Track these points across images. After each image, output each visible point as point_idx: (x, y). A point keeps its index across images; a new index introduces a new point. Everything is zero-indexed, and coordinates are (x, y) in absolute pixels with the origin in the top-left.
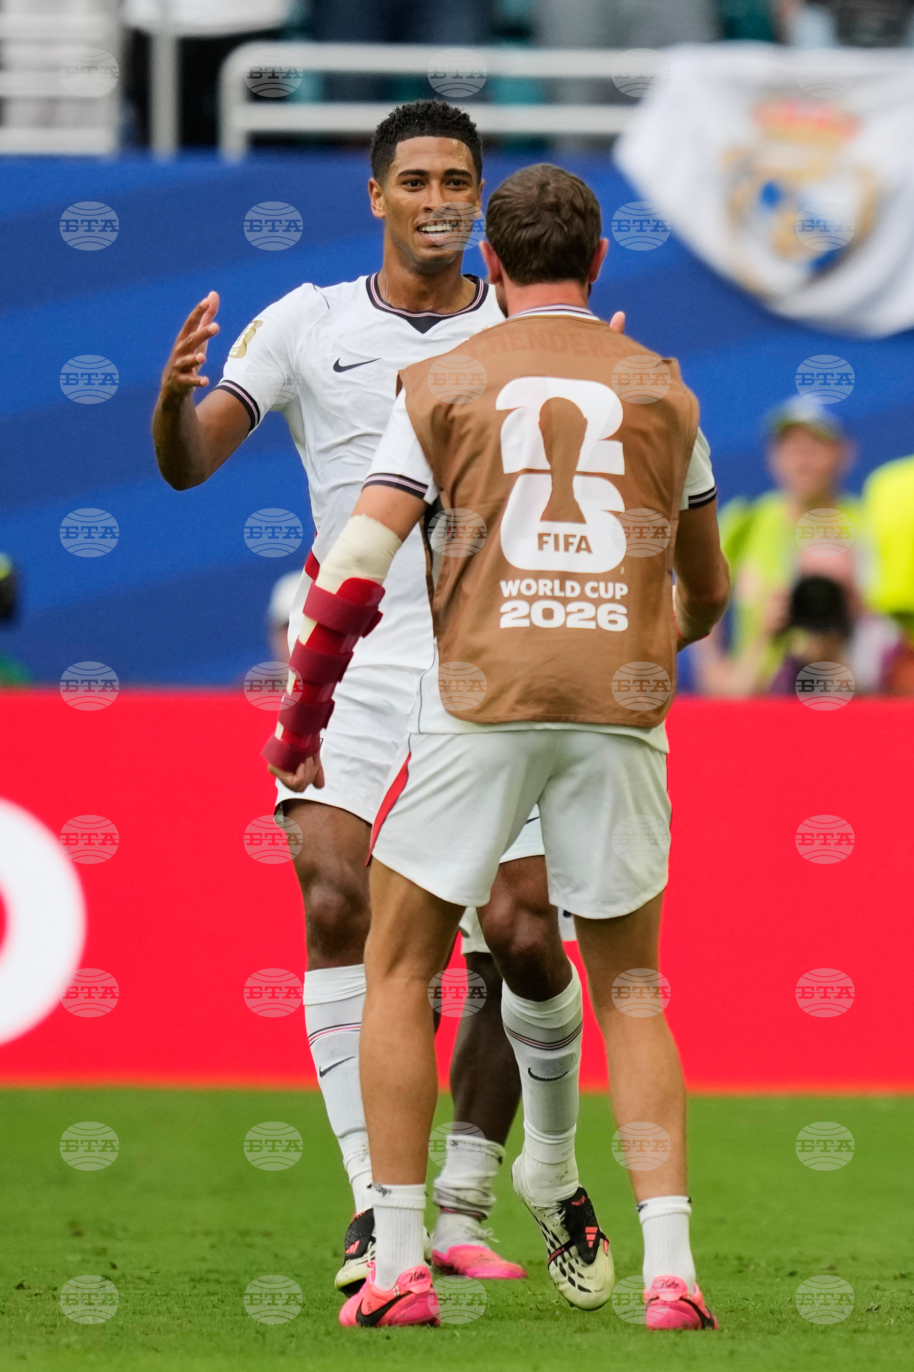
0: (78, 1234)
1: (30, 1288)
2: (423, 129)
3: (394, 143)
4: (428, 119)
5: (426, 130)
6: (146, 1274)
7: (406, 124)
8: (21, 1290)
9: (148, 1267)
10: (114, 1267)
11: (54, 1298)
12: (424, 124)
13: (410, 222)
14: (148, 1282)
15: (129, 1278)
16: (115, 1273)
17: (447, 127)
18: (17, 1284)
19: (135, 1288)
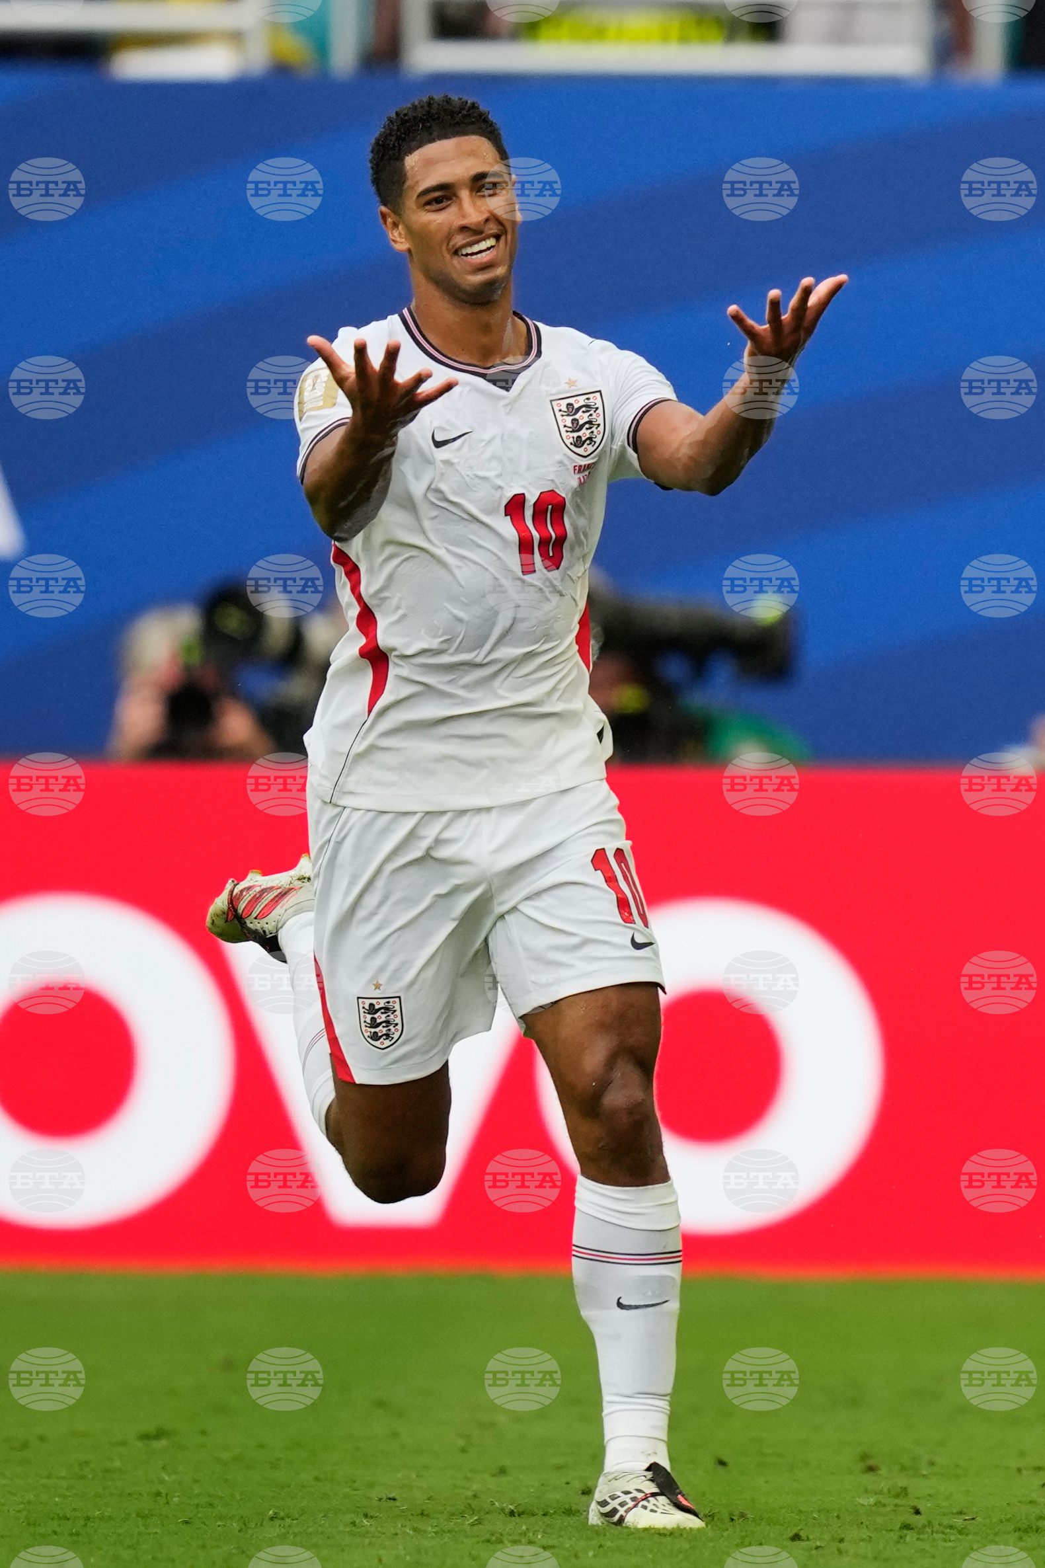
0: (871, 1469)
1: (808, 1539)
2: (431, 134)
3: (400, 158)
4: (434, 120)
5: (435, 134)
6: (958, 1521)
7: (409, 133)
8: (797, 1542)
9: (961, 1513)
10: (917, 1512)
11: (840, 1552)
12: (430, 127)
13: (444, 248)
14: (960, 1532)
15: (936, 1527)
16: (919, 1520)
17: (458, 123)
18: (791, 1534)
19: (945, 1540)
